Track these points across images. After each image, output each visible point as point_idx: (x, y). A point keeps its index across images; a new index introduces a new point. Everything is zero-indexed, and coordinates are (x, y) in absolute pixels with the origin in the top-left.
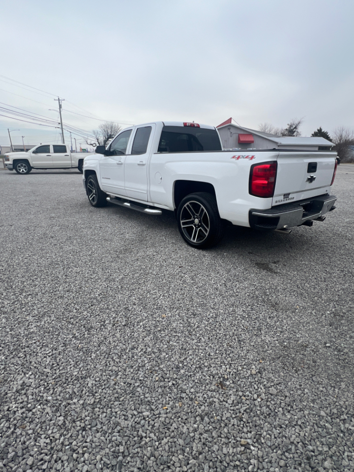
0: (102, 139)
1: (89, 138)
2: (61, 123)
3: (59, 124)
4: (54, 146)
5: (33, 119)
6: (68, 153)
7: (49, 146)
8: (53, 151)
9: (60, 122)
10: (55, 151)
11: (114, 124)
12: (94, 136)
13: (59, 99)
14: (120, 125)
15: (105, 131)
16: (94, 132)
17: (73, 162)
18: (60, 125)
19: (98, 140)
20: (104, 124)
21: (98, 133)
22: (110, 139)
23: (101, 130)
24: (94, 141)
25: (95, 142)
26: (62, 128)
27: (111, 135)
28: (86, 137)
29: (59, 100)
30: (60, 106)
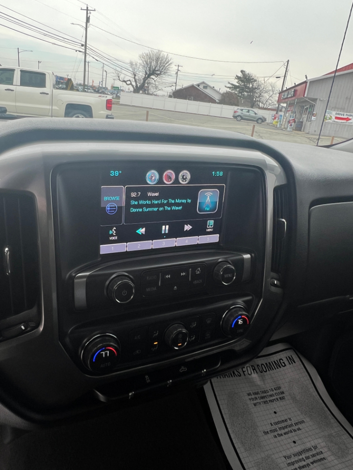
0: (141, 75)
1: (123, 72)
2: (85, 45)
3: (82, 45)
4: (22, 71)
5: (45, 35)
6: (48, 88)
7: (13, 70)
8: (19, 83)
9: (84, 43)
10: (23, 83)
11: (162, 55)
12: (131, 69)
13: (87, 8)
14: (170, 56)
15: (147, 64)
16: (131, 64)
17: (54, 108)
18: (83, 48)
19: (135, 75)
20: (147, 52)
21: (136, 65)
22: (152, 77)
23: (141, 62)
24: (129, 76)
25: (131, 79)
26: (85, 53)
27: (154, 70)
28: (119, 70)
29: (87, 10)
30: (88, 20)
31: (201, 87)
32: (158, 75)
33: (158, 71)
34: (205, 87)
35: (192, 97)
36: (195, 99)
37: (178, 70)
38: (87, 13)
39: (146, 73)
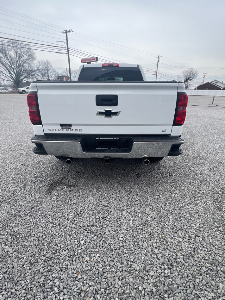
2: (156, 72)
13: (158, 56)
15: (186, 76)
22: (188, 81)
23: (183, 75)
26: (157, 75)
27: (189, 78)
30: (158, 61)
31: (214, 82)
32: (191, 80)
33: (191, 78)
34: (217, 82)
35: (207, 88)
36: (209, 89)
37: (205, 76)
38: (158, 58)
39: (185, 80)
